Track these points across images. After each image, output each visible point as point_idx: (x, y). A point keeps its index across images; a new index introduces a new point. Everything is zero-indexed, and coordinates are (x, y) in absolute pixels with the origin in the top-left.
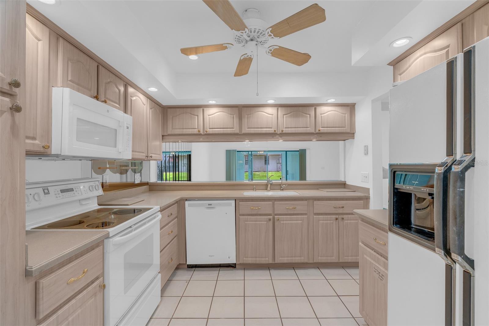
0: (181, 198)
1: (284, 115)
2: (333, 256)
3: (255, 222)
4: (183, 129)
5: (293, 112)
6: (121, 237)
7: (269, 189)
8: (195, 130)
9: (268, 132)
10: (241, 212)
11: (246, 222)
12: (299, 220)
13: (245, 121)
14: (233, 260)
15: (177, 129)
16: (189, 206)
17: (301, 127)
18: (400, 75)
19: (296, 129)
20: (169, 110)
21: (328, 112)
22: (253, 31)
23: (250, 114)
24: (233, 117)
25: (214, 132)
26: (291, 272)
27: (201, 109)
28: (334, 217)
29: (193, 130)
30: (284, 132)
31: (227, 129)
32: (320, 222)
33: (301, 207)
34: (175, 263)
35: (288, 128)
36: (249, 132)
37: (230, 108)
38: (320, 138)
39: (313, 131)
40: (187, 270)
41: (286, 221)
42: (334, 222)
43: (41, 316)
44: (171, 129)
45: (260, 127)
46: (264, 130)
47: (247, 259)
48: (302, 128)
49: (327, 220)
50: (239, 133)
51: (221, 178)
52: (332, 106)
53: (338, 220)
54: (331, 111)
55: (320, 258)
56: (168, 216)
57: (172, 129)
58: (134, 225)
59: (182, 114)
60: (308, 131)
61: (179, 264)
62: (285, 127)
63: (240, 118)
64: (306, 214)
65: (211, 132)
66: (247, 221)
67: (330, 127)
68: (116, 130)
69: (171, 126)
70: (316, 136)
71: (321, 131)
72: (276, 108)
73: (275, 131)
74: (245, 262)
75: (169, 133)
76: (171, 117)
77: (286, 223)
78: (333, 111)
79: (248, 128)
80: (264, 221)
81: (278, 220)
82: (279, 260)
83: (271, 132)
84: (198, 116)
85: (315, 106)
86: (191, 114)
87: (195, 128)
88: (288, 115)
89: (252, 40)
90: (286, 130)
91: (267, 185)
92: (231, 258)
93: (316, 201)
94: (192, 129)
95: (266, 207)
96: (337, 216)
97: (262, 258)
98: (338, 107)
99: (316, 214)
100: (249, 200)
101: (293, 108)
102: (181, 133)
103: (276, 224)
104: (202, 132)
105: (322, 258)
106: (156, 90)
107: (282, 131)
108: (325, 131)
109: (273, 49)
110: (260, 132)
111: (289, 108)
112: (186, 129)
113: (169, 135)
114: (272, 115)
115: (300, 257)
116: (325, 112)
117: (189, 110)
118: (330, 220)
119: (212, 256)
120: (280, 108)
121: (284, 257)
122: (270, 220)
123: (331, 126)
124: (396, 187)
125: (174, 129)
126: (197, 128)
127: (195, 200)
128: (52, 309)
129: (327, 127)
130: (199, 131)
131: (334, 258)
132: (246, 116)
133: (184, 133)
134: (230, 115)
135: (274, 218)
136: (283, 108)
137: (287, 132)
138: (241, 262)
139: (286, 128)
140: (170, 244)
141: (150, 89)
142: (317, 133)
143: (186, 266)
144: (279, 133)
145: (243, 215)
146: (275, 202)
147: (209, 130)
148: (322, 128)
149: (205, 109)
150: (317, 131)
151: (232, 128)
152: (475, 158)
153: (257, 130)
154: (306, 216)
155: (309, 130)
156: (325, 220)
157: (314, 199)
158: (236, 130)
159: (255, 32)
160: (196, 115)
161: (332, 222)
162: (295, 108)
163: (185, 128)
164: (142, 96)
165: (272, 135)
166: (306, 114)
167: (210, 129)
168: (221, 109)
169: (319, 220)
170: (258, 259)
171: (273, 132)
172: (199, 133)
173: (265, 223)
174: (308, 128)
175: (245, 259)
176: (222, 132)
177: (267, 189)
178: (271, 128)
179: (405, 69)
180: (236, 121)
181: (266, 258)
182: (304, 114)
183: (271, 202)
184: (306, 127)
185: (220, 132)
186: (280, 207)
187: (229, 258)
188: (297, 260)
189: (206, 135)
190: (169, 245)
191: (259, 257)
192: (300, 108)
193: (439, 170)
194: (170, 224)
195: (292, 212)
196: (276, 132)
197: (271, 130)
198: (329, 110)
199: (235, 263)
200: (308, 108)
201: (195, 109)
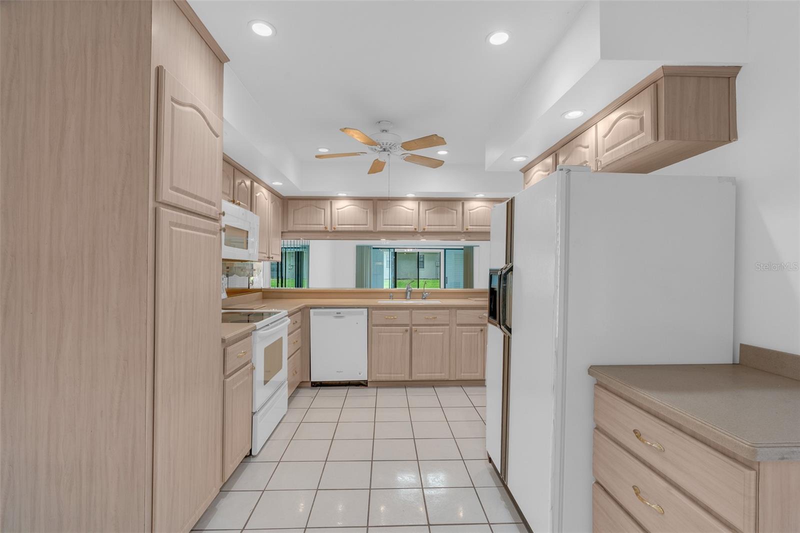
0: (305, 305)
1: (426, 210)
2: (477, 373)
3: (390, 334)
4: (307, 225)
5: (437, 207)
6: (264, 330)
7: (408, 297)
8: (321, 226)
9: (408, 230)
10: (374, 322)
11: (380, 334)
12: (439, 332)
13: (380, 217)
14: (363, 377)
15: (300, 224)
16: (314, 315)
17: (447, 224)
18: (527, 184)
19: (441, 227)
20: (290, 202)
21: (478, 208)
22: (385, 143)
23: (387, 209)
24: (367, 211)
25: (343, 229)
26: (430, 390)
27: (329, 201)
28: (479, 328)
29: (319, 226)
30: (426, 230)
31: (359, 226)
32: (464, 333)
33: (442, 316)
34: (298, 379)
35: (431, 226)
36: (385, 230)
37: (363, 201)
38: (469, 238)
39: (460, 230)
40: (311, 389)
41: (425, 332)
42: (479, 334)
43: (227, 373)
44: (292, 225)
45: (398, 224)
46: (403, 228)
47: (380, 375)
48: (448, 226)
49: (472, 332)
50: (372, 230)
51: (350, 283)
52: (481, 201)
53: (483, 332)
54: (481, 207)
55: (462, 374)
56: (294, 324)
57: (294, 224)
58: (271, 323)
59: (305, 207)
60: (454, 230)
61: (302, 382)
62: (427, 224)
63: (375, 213)
64: (448, 325)
65: (340, 229)
66: (381, 332)
67: (479, 226)
68: (248, 232)
69: (292, 221)
70: (463, 235)
71: (469, 230)
72: (417, 202)
73: (415, 229)
74: (378, 379)
75: (290, 229)
76: (292, 210)
77: (424, 335)
78: (484, 206)
79: (385, 225)
80: (401, 333)
81: (416, 331)
82: (416, 377)
83: (410, 230)
84: (324, 210)
85: (462, 200)
86: (316, 207)
87: (321, 223)
88: (431, 210)
89: (384, 150)
90: (428, 228)
91: (406, 293)
92: (362, 374)
93: (459, 310)
94: (317, 225)
95: (402, 317)
96: (483, 327)
97: (397, 374)
98: (490, 202)
99: (458, 325)
100: (383, 308)
101: (436, 203)
102: (304, 229)
103: (413, 335)
104: (329, 229)
105: (465, 374)
106: (281, 184)
107: (424, 229)
108: (474, 230)
109: (405, 157)
110: (398, 230)
111: (432, 203)
112: (310, 225)
113: (289, 232)
114: (413, 210)
115: (441, 373)
116: (474, 208)
117: (314, 202)
118: (475, 332)
119: (341, 372)
120: (421, 203)
121: (422, 373)
122: (407, 331)
123: (480, 224)
124: (492, 287)
125: (296, 224)
126: (323, 224)
127: (320, 308)
128: (233, 370)
129: (476, 226)
130: (326, 228)
131: (478, 374)
132: (382, 211)
133: (308, 229)
134: (362, 209)
135: (411, 329)
136: (426, 203)
137: (429, 230)
138: (374, 379)
139: (428, 226)
140: (295, 355)
141: (274, 183)
142: (464, 233)
143: (310, 384)
144: (420, 231)
145: (377, 325)
146: (413, 311)
147: (337, 226)
148: (470, 226)
149: (333, 201)
150: (465, 230)
151: (366, 225)
152: (513, 266)
153: (394, 228)
154: (448, 327)
155: (455, 228)
156: (469, 332)
157: (457, 308)
158: (370, 227)
159: (387, 144)
160: (323, 209)
161: (476, 333)
162: (439, 203)
163: (309, 223)
164: (264, 191)
165: (413, 234)
166: (452, 210)
167: (339, 225)
168: (352, 202)
169: (462, 332)
170: (393, 375)
171: (413, 230)
172: (326, 230)
173: (401, 334)
174: (454, 226)
175: (377, 375)
176: (353, 229)
177: (406, 298)
178: (411, 225)
179: (529, 179)
180: (370, 216)
181: (401, 374)
182: (450, 210)
183: (408, 311)
184: (452, 224)
185: (350, 229)
186: (419, 317)
187: (360, 374)
188: (437, 376)
189: (333, 232)
190: (293, 356)
191: (394, 374)
192: (446, 203)
193: (499, 273)
194: (294, 333)
195: (432, 323)
196: (417, 230)
197: (411, 228)
198: (478, 206)
199: (366, 379)
200: (454, 202)
201: (322, 202)
